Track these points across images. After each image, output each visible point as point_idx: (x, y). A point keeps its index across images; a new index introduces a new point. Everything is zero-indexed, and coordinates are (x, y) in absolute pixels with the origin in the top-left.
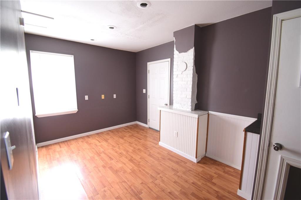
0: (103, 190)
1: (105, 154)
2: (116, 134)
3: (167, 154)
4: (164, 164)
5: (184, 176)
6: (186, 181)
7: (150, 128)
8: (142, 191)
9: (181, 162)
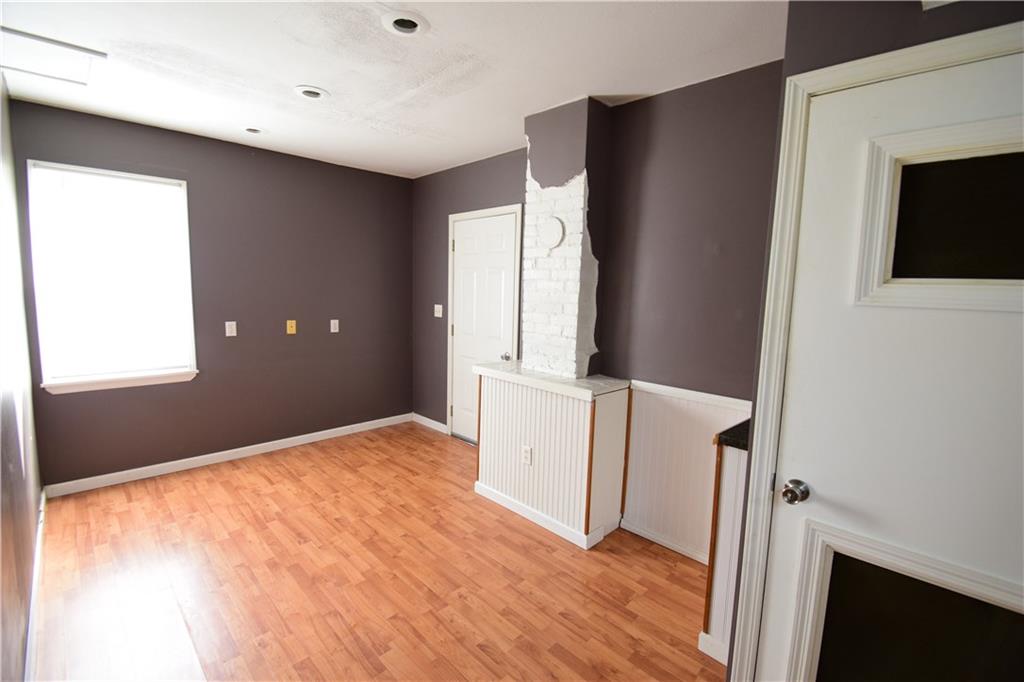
0: (255, 641)
1: (283, 521)
2: (335, 455)
3: (497, 524)
4: (480, 554)
5: (539, 594)
6: (543, 610)
7: (454, 436)
8: (391, 644)
9: (540, 546)
